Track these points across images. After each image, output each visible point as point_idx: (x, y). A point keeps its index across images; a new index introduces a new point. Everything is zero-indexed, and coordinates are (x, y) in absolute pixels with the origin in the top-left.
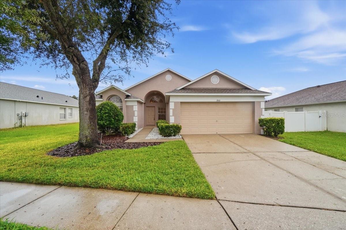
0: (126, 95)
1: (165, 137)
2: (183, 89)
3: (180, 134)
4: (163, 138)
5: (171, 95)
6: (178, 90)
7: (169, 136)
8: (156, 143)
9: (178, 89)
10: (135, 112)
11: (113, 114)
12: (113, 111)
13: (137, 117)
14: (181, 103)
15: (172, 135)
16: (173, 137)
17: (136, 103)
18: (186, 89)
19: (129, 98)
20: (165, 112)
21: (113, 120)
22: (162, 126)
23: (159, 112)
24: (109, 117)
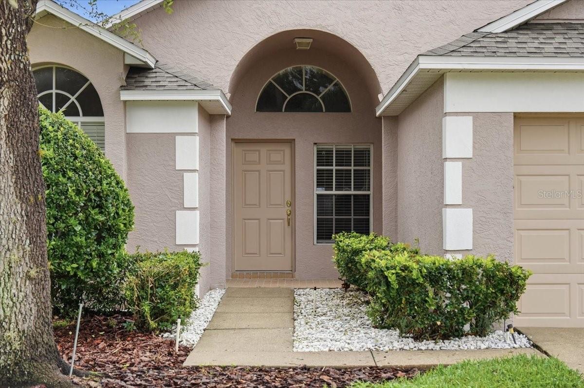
0: (129, 61)
1: (418, 338)
2: (525, 26)
3: (514, 319)
4: (410, 344)
5: (450, 71)
6: (497, 35)
7: (445, 337)
8: (385, 369)
9: (499, 28)
10: (186, 175)
11: (78, 192)
12: (75, 171)
13: (198, 212)
14: (518, 117)
15: (467, 328)
16: (471, 343)
17: (193, 122)
18: (548, 27)
19: (147, 82)
20: (362, 180)
21: (78, 228)
22: (405, 268)
23: (323, 180)
24: (59, 207)
